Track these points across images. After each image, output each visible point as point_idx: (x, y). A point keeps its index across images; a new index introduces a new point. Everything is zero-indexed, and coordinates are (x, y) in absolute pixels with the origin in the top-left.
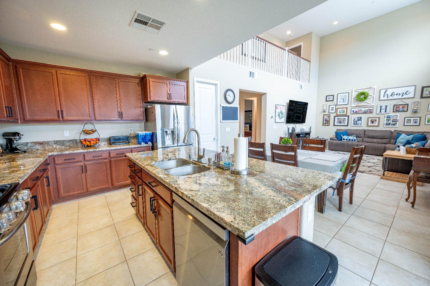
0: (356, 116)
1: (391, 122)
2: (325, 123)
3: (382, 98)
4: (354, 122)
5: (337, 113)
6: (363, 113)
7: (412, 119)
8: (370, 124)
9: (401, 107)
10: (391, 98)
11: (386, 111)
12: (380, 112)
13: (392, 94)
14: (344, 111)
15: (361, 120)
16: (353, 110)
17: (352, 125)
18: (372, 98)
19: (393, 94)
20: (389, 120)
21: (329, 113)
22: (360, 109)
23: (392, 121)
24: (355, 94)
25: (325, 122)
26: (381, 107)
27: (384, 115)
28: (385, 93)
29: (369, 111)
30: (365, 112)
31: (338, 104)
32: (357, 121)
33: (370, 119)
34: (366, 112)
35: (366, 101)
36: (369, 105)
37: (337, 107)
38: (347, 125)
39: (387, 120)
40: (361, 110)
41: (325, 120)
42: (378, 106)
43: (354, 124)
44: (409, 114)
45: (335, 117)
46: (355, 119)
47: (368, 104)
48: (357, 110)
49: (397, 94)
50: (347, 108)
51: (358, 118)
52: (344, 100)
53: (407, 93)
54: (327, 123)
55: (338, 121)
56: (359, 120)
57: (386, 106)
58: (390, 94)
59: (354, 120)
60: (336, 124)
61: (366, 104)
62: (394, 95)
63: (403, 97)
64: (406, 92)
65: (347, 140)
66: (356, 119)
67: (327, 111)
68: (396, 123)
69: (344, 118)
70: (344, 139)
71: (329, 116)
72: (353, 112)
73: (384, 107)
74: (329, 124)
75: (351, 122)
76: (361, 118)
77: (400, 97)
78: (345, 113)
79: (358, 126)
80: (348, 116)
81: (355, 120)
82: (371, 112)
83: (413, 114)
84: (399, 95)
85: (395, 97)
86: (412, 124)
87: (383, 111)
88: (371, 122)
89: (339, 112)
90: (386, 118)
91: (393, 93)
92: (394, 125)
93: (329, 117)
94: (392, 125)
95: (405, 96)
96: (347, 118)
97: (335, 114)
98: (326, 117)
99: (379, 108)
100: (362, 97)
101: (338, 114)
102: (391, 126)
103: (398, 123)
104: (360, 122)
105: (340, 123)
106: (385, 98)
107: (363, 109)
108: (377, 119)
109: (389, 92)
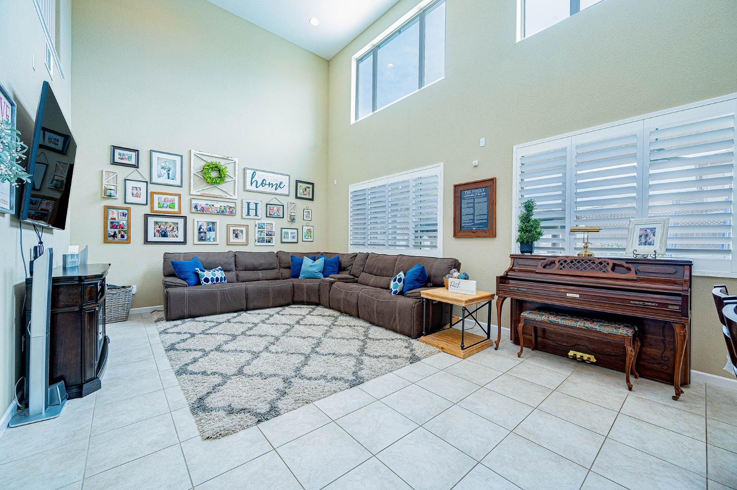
0: (203, 220)
1: (264, 235)
2: (114, 236)
3: (249, 187)
4: (200, 233)
5: (152, 208)
6: (218, 213)
7: (290, 231)
8: (232, 240)
9: (275, 209)
10: (261, 189)
11: (256, 215)
12: (248, 214)
13: (262, 183)
14: (173, 201)
15: (214, 231)
16: (194, 202)
17: (196, 242)
18: (232, 183)
19: (264, 182)
20: (261, 232)
21: (125, 203)
22: (209, 203)
23: (267, 235)
24: (197, 165)
25: (113, 230)
26: (248, 204)
27: (254, 221)
28: (253, 177)
29: (228, 210)
30: (222, 213)
31: (153, 181)
32: (205, 233)
33: (232, 229)
34: (223, 211)
35: (222, 186)
36: (228, 197)
37: (152, 188)
38: (184, 242)
39: (258, 231)
40: (213, 205)
41: (112, 223)
42: (244, 202)
43: (201, 239)
44: (285, 222)
45: (146, 216)
46: (200, 228)
47: (225, 195)
48: (202, 203)
49: (269, 184)
50: (179, 196)
51: (208, 223)
52: (170, 172)
53: (282, 186)
54: (123, 236)
55: (158, 231)
56: (210, 231)
57: (256, 204)
58: (260, 182)
59: (199, 230)
60: (151, 238)
61: (223, 195)
62: (265, 185)
63: (277, 192)
64: (280, 184)
65: (212, 280)
66: (205, 228)
67: (119, 195)
68: (272, 239)
69: (174, 223)
70: (207, 280)
71: (126, 212)
72: (196, 207)
73: (252, 206)
74: (129, 238)
75: (192, 235)
76: (213, 223)
77: (273, 190)
78: (176, 209)
79: (210, 243)
80: (185, 218)
81: (201, 230)
82: (232, 213)
83: (290, 223)
84: (272, 187)
85: (267, 189)
86: (290, 240)
87: (252, 212)
88: (235, 235)
89: (159, 203)
90: (257, 228)
91: (264, 180)
92: (269, 242)
93: (127, 215)
94: (267, 242)
95: (279, 191)
96: (181, 222)
97: (147, 210)
98: (115, 216)
99: (245, 206)
100: (214, 174)
101: (156, 208)
102: (265, 244)
103: (273, 237)
104: (210, 235)
105: (165, 235)
106: (253, 188)
107: (217, 205)
108: (244, 229)
109: (259, 177)
